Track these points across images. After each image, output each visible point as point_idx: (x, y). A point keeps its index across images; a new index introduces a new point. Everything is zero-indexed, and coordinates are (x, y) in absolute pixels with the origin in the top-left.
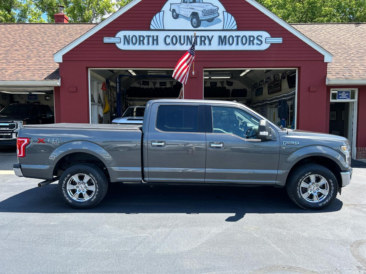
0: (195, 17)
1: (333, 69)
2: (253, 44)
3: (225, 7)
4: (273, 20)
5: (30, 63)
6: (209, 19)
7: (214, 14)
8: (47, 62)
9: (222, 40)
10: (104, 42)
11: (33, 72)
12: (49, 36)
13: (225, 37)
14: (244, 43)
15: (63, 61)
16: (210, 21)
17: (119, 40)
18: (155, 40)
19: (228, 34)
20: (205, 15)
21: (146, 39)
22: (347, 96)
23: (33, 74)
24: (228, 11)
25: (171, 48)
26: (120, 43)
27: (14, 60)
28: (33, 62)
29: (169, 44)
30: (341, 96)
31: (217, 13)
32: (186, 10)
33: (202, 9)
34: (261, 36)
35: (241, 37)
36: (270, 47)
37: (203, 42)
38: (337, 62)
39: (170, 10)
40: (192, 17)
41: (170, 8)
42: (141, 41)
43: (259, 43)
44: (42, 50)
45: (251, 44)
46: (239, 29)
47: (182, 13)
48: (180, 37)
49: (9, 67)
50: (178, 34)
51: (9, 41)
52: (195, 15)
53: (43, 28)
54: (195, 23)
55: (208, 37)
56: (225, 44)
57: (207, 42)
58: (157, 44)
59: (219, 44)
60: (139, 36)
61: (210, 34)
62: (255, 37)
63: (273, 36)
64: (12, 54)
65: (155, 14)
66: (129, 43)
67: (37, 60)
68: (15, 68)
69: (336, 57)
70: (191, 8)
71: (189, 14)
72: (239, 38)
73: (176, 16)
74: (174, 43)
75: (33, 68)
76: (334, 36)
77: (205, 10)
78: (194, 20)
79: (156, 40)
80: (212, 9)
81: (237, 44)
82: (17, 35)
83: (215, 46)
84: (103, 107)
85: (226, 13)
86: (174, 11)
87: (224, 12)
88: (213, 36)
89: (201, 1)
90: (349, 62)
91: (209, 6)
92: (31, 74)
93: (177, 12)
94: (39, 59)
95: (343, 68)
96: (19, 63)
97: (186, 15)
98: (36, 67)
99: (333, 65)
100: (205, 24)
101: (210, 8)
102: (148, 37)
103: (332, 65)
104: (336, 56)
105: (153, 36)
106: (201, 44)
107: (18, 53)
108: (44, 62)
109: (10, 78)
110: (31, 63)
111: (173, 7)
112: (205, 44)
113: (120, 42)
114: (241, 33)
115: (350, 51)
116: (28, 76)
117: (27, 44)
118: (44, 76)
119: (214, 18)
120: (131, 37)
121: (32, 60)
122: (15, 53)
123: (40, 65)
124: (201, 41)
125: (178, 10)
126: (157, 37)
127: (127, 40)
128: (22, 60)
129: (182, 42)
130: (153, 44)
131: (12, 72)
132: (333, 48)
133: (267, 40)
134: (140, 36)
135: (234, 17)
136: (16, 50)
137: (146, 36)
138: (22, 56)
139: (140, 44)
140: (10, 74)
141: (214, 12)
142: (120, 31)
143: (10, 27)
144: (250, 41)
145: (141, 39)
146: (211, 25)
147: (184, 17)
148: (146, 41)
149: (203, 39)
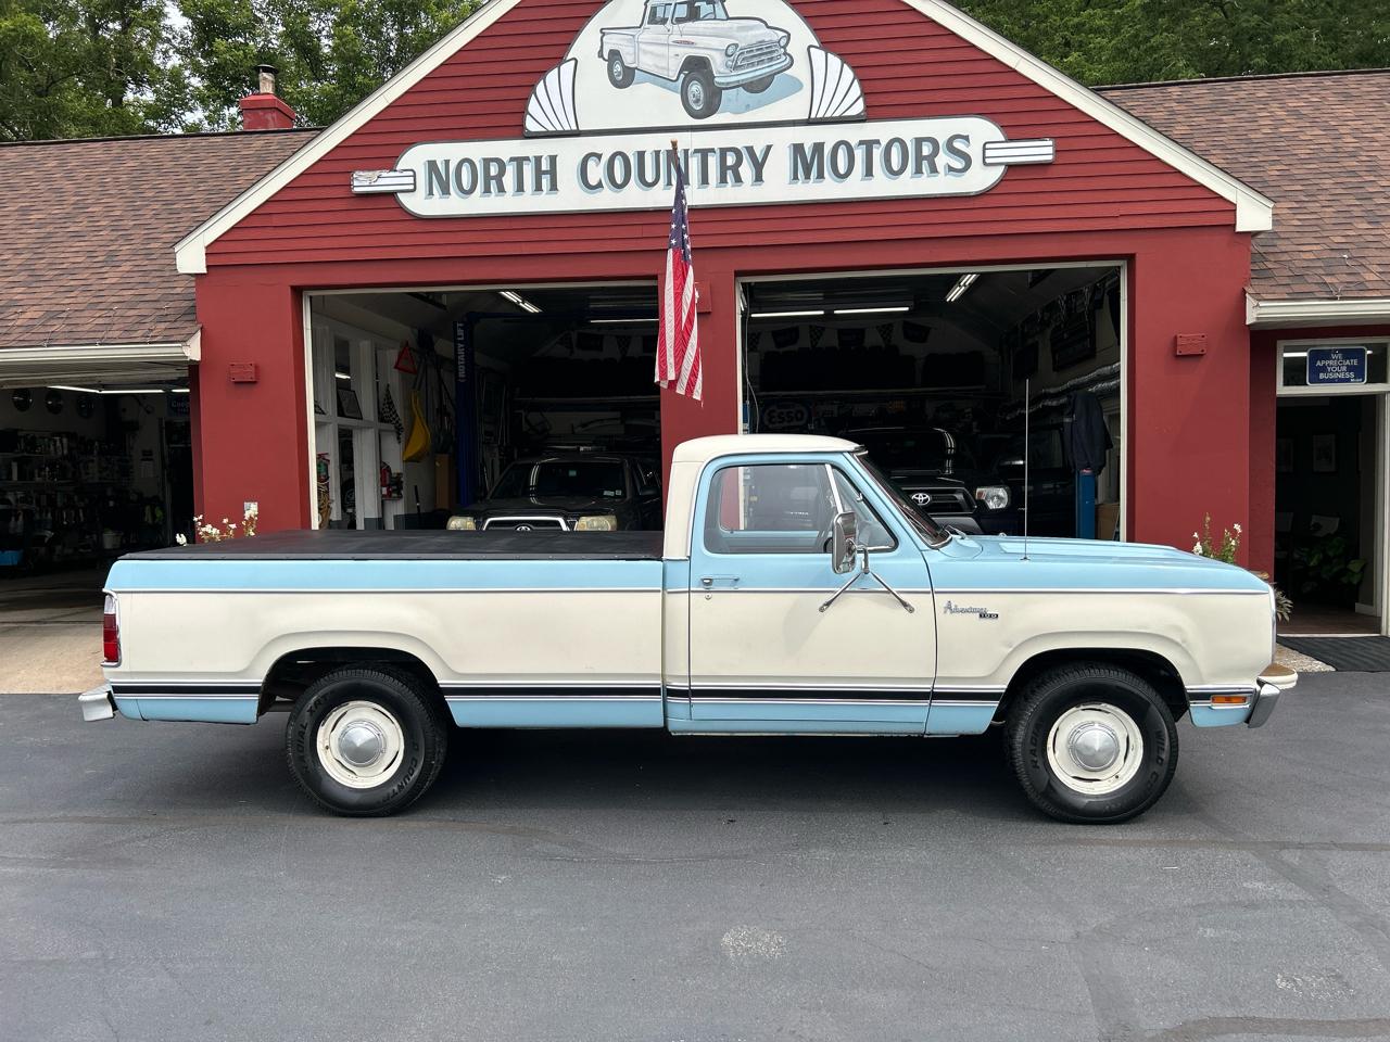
0: (699, 77)
1: (1285, 257)
2: (934, 170)
3: (816, 31)
4: (1015, 71)
5: (107, 281)
6: (751, 82)
7: (771, 59)
8: (167, 274)
9: (806, 162)
10: (356, 189)
11: (111, 313)
12: (203, 181)
13: (819, 147)
14: (895, 166)
15: (208, 267)
16: (758, 86)
17: (411, 180)
18: (545, 172)
19: (829, 135)
20: (736, 67)
21: (511, 170)
22: (1350, 369)
23: (107, 321)
24: (826, 45)
25: (607, 200)
26: (414, 190)
27: (56, 272)
28: (120, 274)
29: (600, 185)
30: (1324, 369)
31: (785, 54)
32: (661, 51)
33: (724, 43)
34: (966, 138)
35: (884, 143)
36: (1003, 180)
37: (730, 173)
38: (1306, 229)
39: (601, 54)
40: (686, 75)
41: (602, 47)
42: (493, 178)
43: (958, 164)
44: (163, 230)
45: (924, 171)
46: (872, 113)
47: (646, 62)
48: (641, 155)
49: (35, 296)
50: (630, 145)
51: (61, 202)
52: (696, 67)
53: (190, 150)
54: (697, 101)
55: (750, 150)
56: (821, 176)
57: (746, 170)
58: (554, 187)
59: (796, 177)
60: (485, 160)
61: (757, 139)
62: (942, 142)
63: (1013, 133)
64: (58, 250)
65: (542, 74)
66: (445, 191)
67: (136, 269)
68: (53, 301)
69: (1305, 211)
70: (681, 42)
71: (673, 67)
72: (874, 150)
73: (624, 78)
74: (619, 180)
75: (113, 299)
76: (1314, 122)
77: (737, 45)
78: (695, 88)
79: (547, 174)
80: (763, 41)
81: (869, 172)
82: (96, 179)
83: (779, 186)
84: (402, 436)
85: (818, 55)
86: (615, 55)
87: (812, 49)
88: (769, 148)
89: (720, 13)
90: (1360, 226)
91: (751, 28)
92: (101, 321)
93: (628, 60)
94: (146, 262)
95: (1326, 255)
96: (72, 283)
97: (663, 68)
98: (125, 293)
99: (1286, 242)
100: (737, 100)
101: (755, 36)
102: (519, 161)
103: (1278, 242)
104: (1306, 205)
105: (538, 159)
106: (723, 180)
107: (78, 244)
108: (158, 274)
109: (25, 336)
110: (114, 281)
111: (612, 42)
112: (738, 179)
113: (412, 187)
114: (883, 131)
115: (1370, 184)
116: (87, 328)
117: (118, 213)
118: (142, 327)
119: (772, 76)
120: (452, 167)
121: (120, 269)
122: (70, 244)
123: (143, 286)
124: (723, 168)
125: (631, 50)
126: (553, 159)
127: (439, 178)
128: (86, 271)
129: (649, 178)
130: (539, 188)
131: (36, 315)
132: (1301, 171)
133: (988, 153)
134: (487, 162)
135: (853, 68)
136: (77, 235)
137: (512, 159)
138: (91, 254)
139: (487, 190)
140: (31, 323)
141: (773, 52)
142: (411, 145)
143: (77, 155)
144: (919, 158)
145: (494, 170)
146: (760, 105)
147: (655, 77)
148: (509, 180)
149: (731, 160)
